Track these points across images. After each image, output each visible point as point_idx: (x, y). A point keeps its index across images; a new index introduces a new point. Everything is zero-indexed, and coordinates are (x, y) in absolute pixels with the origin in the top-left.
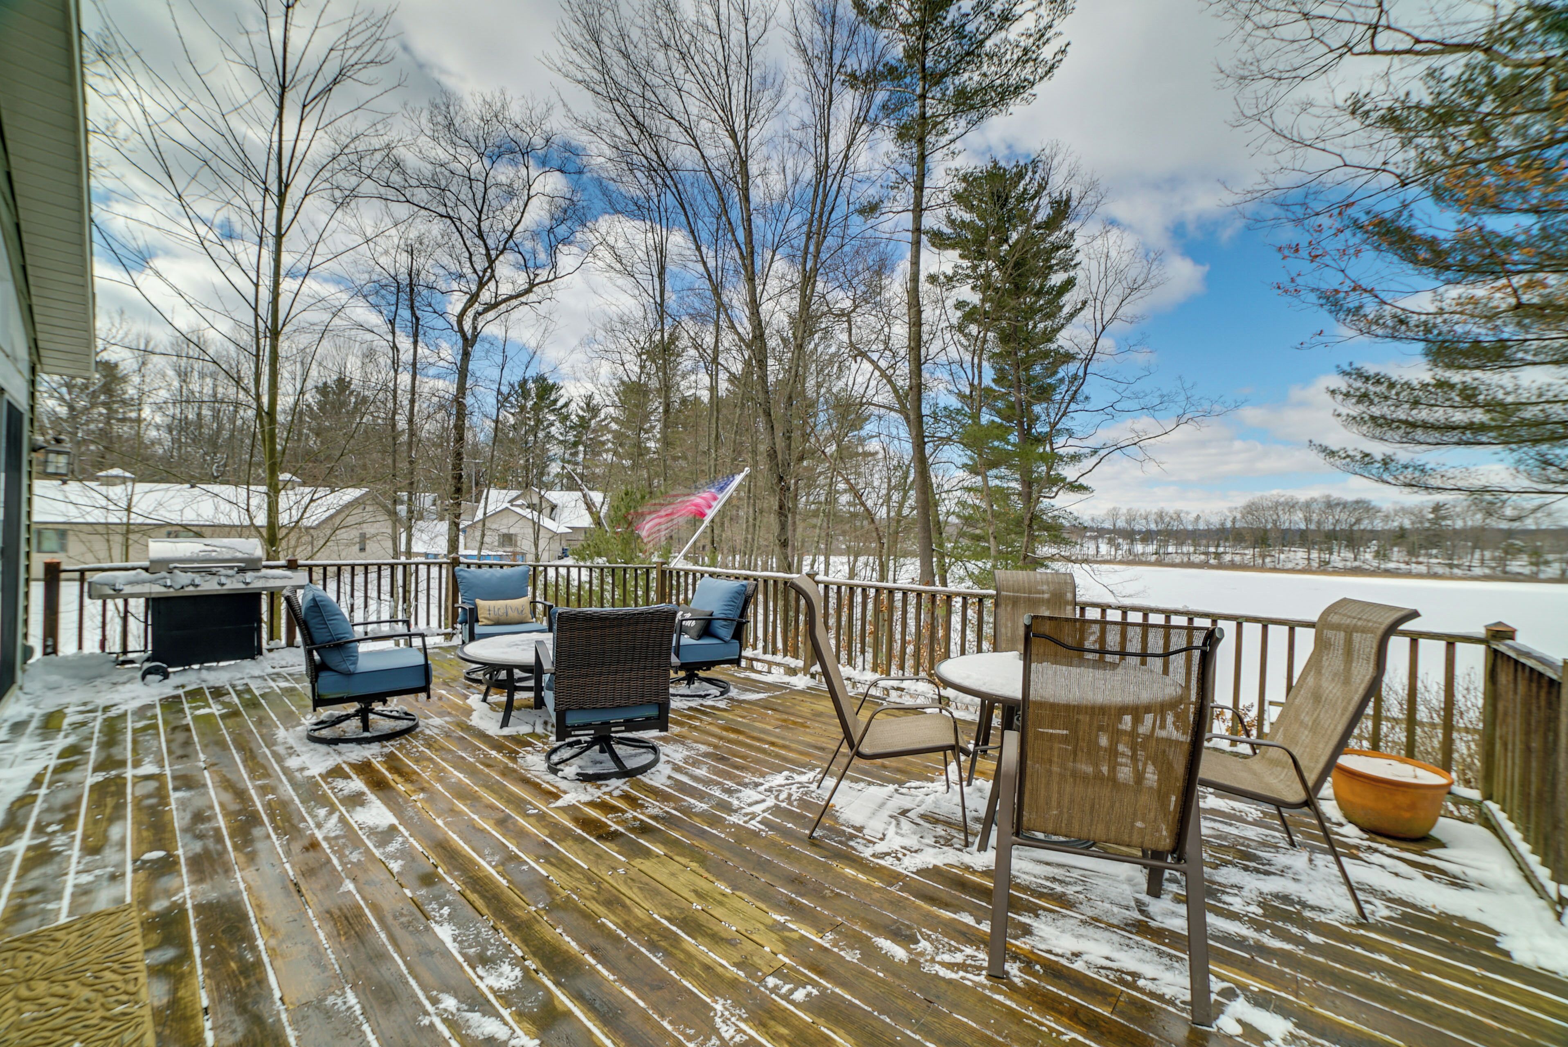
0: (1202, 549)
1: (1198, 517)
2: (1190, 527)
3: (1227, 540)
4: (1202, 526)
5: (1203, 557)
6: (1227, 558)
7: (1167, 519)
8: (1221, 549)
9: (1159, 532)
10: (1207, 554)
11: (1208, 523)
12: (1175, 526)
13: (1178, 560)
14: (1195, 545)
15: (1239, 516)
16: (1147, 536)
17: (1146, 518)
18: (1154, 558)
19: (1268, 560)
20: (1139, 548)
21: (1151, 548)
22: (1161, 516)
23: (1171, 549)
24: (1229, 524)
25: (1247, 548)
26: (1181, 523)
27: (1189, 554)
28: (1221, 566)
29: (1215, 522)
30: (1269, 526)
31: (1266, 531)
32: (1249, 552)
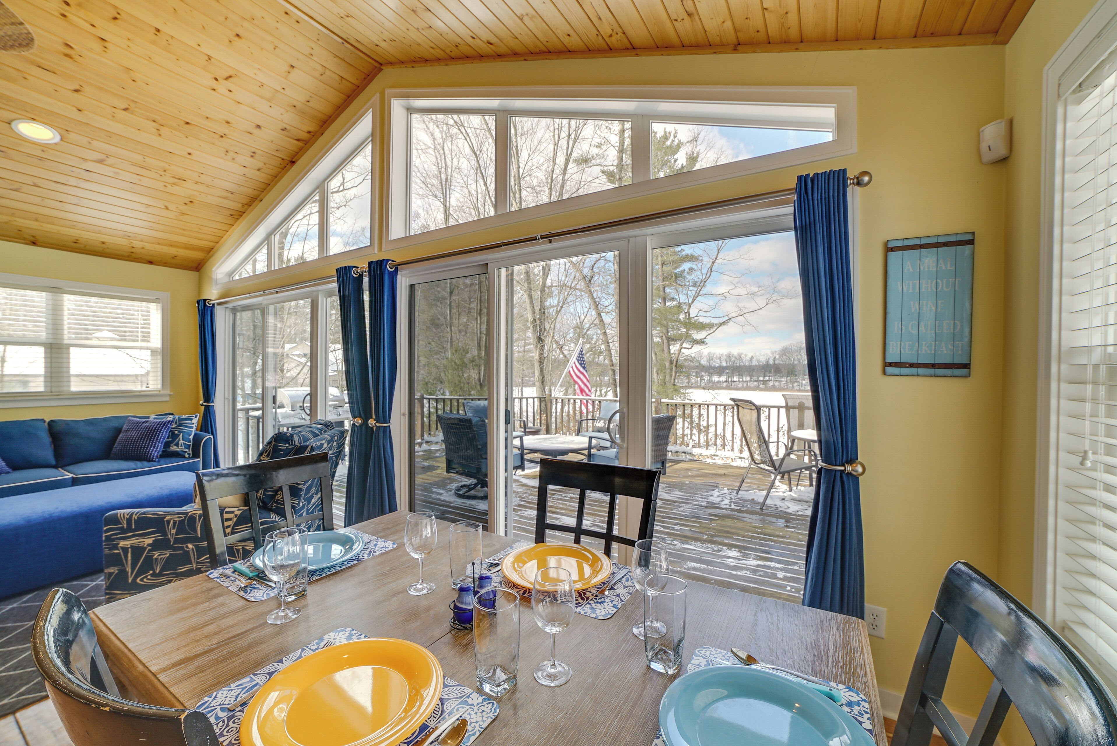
0: (755, 378)
1: (752, 358)
2: (747, 364)
3: (770, 372)
4: (754, 363)
5: (755, 383)
6: (771, 384)
7: (733, 359)
8: (767, 378)
9: (726, 368)
10: (758, 381)
11: (758, 361)
12: (738, 363)
13: (740, 386)
14: (751, 376)
15: (777, 357)
16: (720, 370)
17: (720, 358)
18: (725, 384)
19: (795, 384)
20: (715, 378)
21: (723, 378)
22: (729, 357)
23: (736, 379)
24: (771, 362)
25: (782, 377)
26: (742, 362)
27: (747, 381)
28: (767, 389)
29: (763, 360)
30: (796, 362)
31: (794, 366)
32: (784, 379)
